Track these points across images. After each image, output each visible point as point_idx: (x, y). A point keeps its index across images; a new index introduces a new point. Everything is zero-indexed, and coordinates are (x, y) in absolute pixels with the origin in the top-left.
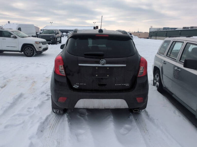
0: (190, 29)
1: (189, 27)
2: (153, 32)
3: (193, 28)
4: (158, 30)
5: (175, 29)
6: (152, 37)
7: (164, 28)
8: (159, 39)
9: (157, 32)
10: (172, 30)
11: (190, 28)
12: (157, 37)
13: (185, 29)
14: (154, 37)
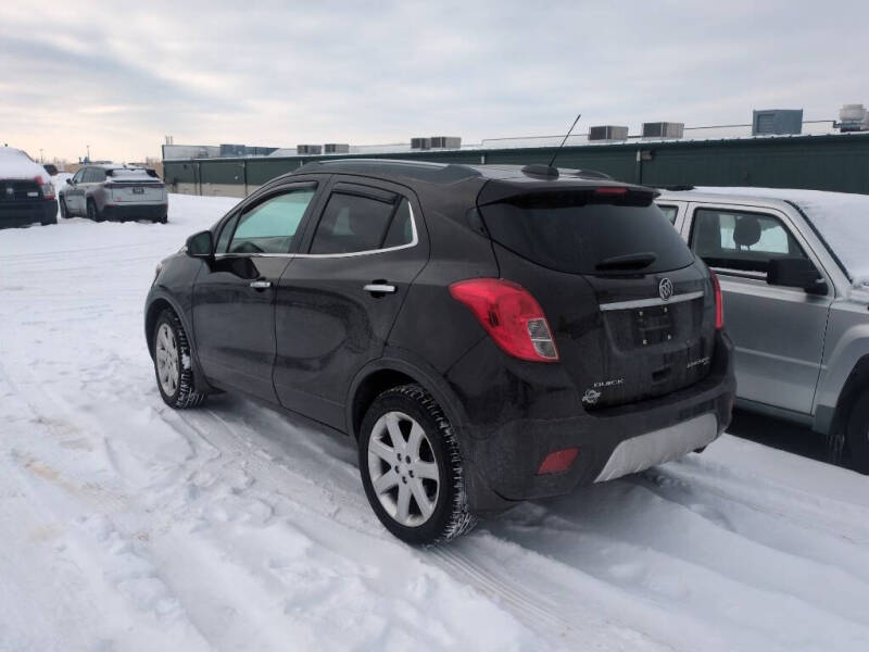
0: (323, 154)
1: (320, 147)
2: (182, 165)
3: (334, 151)
4: (200, 156)
5: (268, 154)
6: (181, 186)
7: (225, 148)
8: (214, 194)
9: (200, 162)
10: (255, 157)
11: (323, 150)
12: (204, 186)
13: (306, 151)
14: (191, 186)
